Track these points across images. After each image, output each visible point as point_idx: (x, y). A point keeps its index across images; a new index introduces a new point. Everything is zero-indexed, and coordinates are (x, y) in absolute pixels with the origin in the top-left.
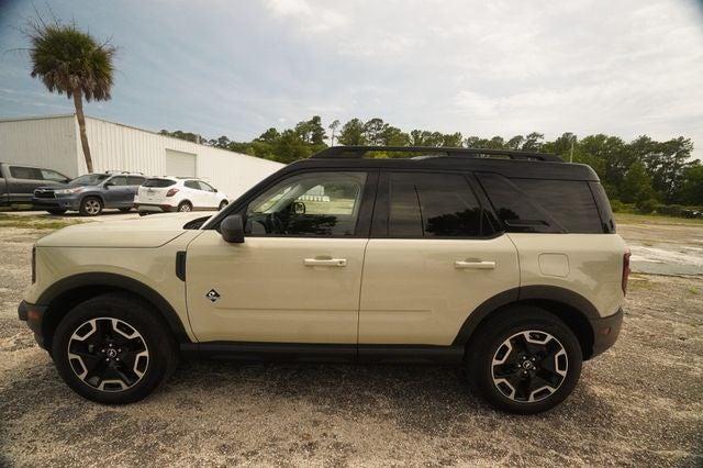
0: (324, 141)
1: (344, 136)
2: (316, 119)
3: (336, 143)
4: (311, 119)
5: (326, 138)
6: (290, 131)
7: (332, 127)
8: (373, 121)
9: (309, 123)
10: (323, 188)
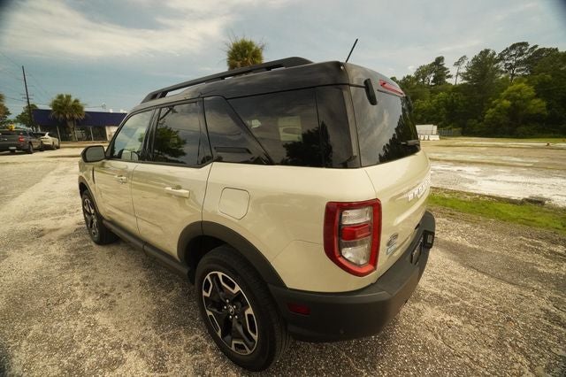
0: (447, 80)
1: (469, 72)
2: (439, 60)
3: (460, 81)
4: (434, 61)
5: (450, 76)
6: (408, 77)
7: (457, 64)
8: (513, 47)
9: (431, 65)
10: (435, 127)
